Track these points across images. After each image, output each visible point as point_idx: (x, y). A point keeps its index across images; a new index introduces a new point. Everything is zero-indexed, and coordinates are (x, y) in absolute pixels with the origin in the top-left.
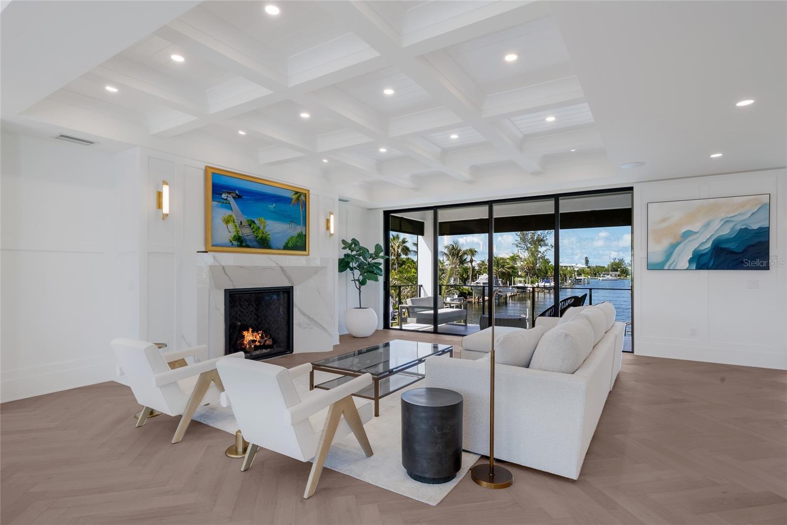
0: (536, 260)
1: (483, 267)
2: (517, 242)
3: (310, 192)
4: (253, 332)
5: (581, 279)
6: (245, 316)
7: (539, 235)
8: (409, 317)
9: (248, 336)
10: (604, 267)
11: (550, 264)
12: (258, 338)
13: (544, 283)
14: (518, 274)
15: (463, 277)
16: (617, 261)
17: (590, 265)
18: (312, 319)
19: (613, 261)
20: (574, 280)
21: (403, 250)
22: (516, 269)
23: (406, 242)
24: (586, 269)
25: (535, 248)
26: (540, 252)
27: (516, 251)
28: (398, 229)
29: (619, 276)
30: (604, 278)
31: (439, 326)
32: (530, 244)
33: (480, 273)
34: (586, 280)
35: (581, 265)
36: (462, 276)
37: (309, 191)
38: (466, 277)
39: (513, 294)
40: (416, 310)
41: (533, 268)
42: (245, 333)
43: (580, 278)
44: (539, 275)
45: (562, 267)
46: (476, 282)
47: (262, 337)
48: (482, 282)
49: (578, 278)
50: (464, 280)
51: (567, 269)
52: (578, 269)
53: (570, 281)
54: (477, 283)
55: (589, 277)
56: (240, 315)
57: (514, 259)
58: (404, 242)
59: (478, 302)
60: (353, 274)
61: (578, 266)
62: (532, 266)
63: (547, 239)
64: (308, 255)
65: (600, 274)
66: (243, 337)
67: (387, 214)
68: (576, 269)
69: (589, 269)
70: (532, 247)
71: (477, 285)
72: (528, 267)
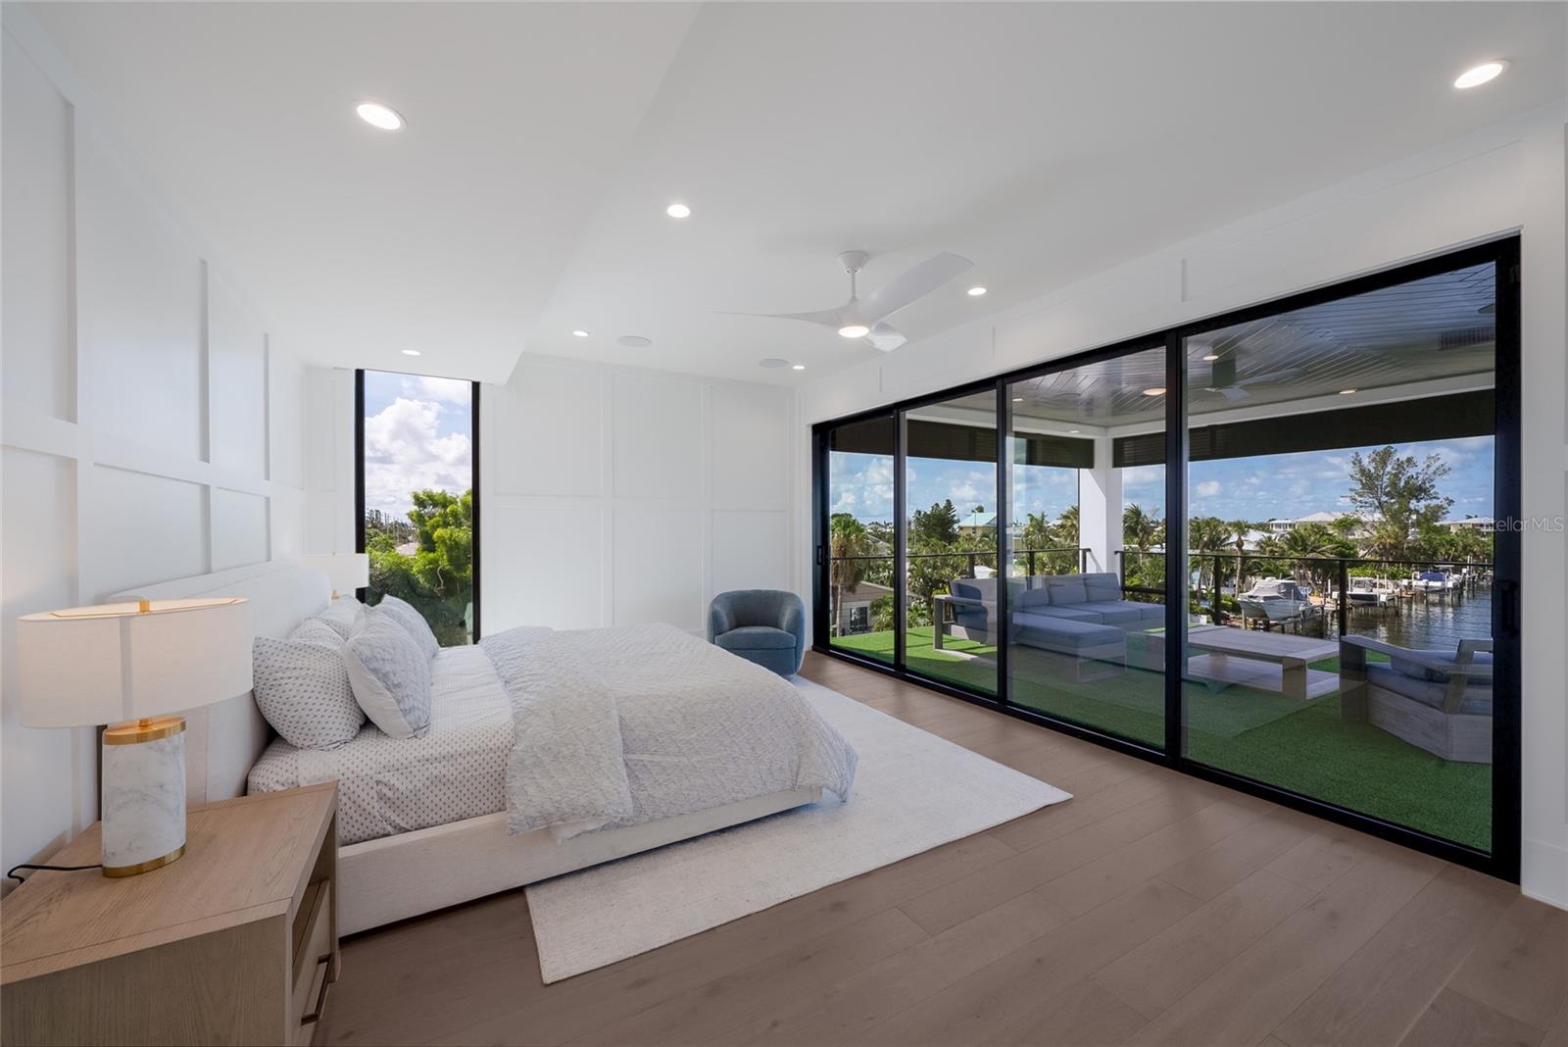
0: (1405, 528)
1: (1268, 549)
2: (1353, 494)
27: (1350, 509)
32: (1387, 496)
44: (1413, 562)
54: (1251, 597)
62: (1393, 540)
70: (1392, 501)
71: (1252, 600)
72: (1385, 544)
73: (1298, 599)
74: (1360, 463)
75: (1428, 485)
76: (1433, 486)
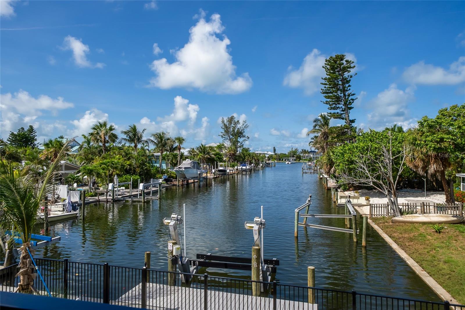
0: (236, 148)
1: (193, 154)
2: (222, 134)
5: (270, 163)
7: (238, 128)
10: (286, 154)
11: (248, 152)
13: (241, 166)
14: (222, 160)
15: (173, 163)
16: (294, 150)
17: (276, 152)
19: (291, 150)
20: (265, 164)
21: (110, 137)
22: (221, 156)
23: (114, 129)
25: (236, 138)
26: (240, 142)
27: (221, 140)
29: (295, 160)
32: (232, 136)
33: (185, 158)
34: (273, 164)
35: (271, 153)
36: (172, 161)
38: (176, 162)
39: (215, 176)
41: (234, 155)
44: (239, 160)
45: (258, 154)
48: (184, 166)
49: (267, 162)
51: (260, 156)
52: (268, 155)
53: (261, 165)
54: (180, 168)
55: (276, 161)
57: (220, 147)
58: (111, 129)
59: (182, 185)
61: (268, 153)
62: (233, 152)
63: (244, 132)
65: (283, 159)
69: (275, 156)
70: (233, 138)
72: (231, 154)
74: (224, 122)
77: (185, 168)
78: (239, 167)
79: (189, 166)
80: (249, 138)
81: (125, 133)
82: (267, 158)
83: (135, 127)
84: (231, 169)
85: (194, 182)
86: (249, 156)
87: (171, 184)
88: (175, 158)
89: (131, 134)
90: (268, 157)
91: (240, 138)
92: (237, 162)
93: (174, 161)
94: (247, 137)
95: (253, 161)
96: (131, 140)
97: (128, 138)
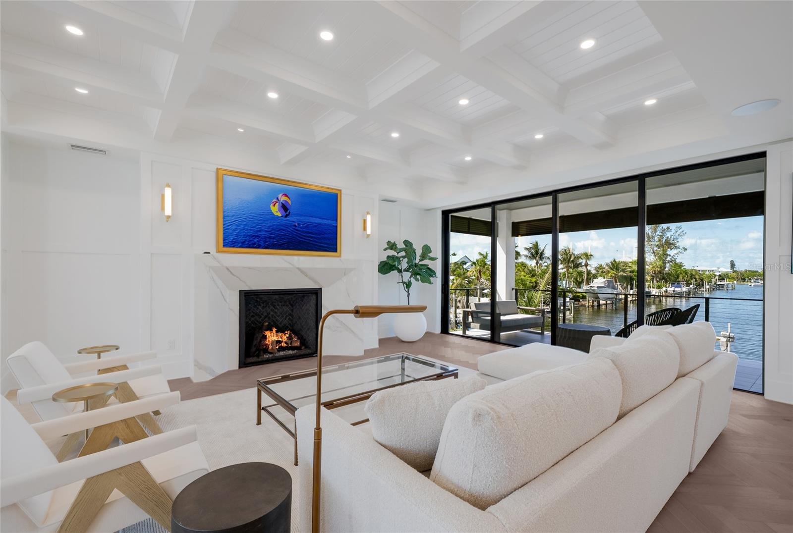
0: (664, 263)
1: (599, 270)
3: (343, 192)
4: (277, 332)
5: (724, 285)
6: (279, 316)
7: (668, 237)
8: (473, 322)
9: (272, 337)
10: (756, 271)
11: (682, 268)
12: (285, 338)
13: (673, 288)
15: (577, 281)
17: (737, 269)
18: (342, 322)
20: (713, 286)
24: (731, 273)
25: (663, 251)
26: (670, 255)
28: (467, 231)
30: (757, 284)
31: (501, 334)
32: (657, 247)
33: (595, 277)
34: (730, 286)
35: (726, 269)
36: (576, 279)
37: (340, 191)
38: (581, 280)
40: (480, 315)
41: (660, 272)
42: (268, 333)
43: (722, 283)
44: (668, 279)
45: (699, 271)
46: (590, 285)
47: (290, 338)
48: (596, 285)
49: (719, 283)
50: (579, 284)
51: (704, 274)
52: (720, 273)
53: (707, 287)
54: (591, 287)
55: (735, 282)
56: (272, 315)
57: (637, 262)
59: (593, 306)
60: (402, 277)
61: (720, 270)
62: (659, 269)
64: (340, 256)
65: (750, 279)
66: (265, 337)
67: (446, 214)
68: (718, 274)
69: (735, 274)
70: (659, 249)
71: (592, 288)
72: (655, 271)
73: (614, 289)
75: (676, 241)
76: (678, 242)
77: (598, 287)
78: (668, 289)
79: (603, 285)
80: (686, 249)
81: (527, 249)
82: (717, 278)
83: (537, 243)
84: (658, 290)
85: (606, 304)
86: (686, 274)
87: (578, 304)
88: (580, 276)
89: (533, 251)
90: (720, 276)
91: (671, 250)
92: (666, 282)
93: (578, 279)
94: (684, 248)
95: (693, 281)
96: (533, 257)
97: (529, 255)
